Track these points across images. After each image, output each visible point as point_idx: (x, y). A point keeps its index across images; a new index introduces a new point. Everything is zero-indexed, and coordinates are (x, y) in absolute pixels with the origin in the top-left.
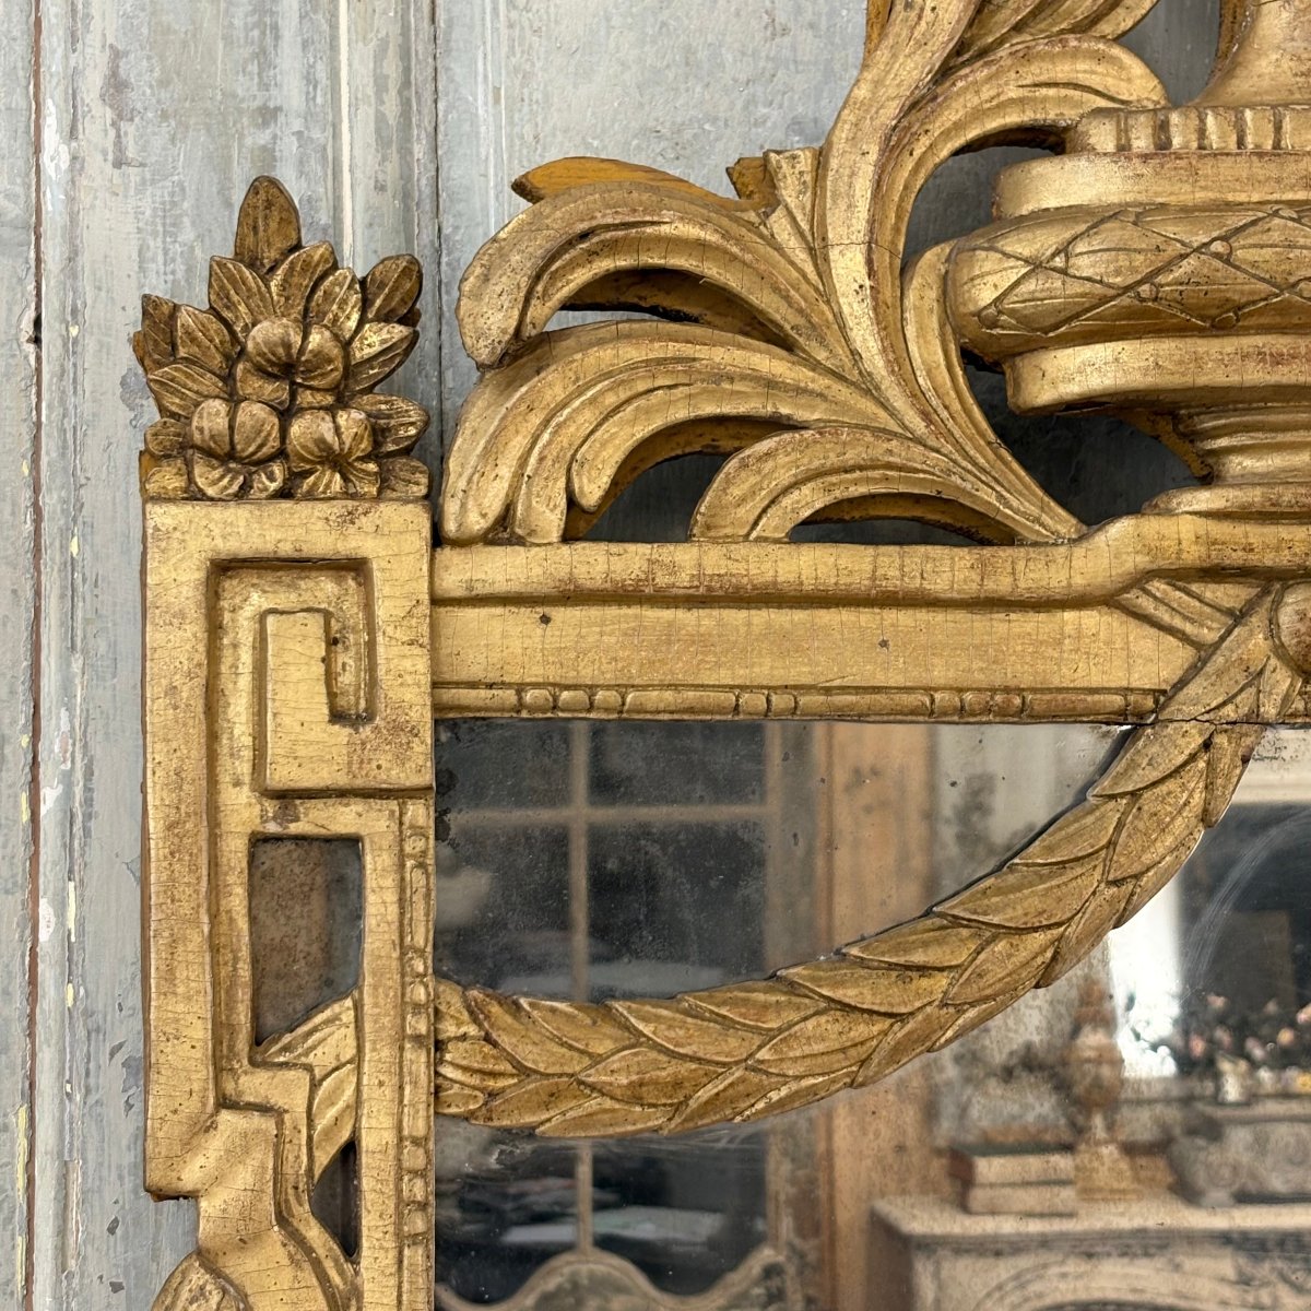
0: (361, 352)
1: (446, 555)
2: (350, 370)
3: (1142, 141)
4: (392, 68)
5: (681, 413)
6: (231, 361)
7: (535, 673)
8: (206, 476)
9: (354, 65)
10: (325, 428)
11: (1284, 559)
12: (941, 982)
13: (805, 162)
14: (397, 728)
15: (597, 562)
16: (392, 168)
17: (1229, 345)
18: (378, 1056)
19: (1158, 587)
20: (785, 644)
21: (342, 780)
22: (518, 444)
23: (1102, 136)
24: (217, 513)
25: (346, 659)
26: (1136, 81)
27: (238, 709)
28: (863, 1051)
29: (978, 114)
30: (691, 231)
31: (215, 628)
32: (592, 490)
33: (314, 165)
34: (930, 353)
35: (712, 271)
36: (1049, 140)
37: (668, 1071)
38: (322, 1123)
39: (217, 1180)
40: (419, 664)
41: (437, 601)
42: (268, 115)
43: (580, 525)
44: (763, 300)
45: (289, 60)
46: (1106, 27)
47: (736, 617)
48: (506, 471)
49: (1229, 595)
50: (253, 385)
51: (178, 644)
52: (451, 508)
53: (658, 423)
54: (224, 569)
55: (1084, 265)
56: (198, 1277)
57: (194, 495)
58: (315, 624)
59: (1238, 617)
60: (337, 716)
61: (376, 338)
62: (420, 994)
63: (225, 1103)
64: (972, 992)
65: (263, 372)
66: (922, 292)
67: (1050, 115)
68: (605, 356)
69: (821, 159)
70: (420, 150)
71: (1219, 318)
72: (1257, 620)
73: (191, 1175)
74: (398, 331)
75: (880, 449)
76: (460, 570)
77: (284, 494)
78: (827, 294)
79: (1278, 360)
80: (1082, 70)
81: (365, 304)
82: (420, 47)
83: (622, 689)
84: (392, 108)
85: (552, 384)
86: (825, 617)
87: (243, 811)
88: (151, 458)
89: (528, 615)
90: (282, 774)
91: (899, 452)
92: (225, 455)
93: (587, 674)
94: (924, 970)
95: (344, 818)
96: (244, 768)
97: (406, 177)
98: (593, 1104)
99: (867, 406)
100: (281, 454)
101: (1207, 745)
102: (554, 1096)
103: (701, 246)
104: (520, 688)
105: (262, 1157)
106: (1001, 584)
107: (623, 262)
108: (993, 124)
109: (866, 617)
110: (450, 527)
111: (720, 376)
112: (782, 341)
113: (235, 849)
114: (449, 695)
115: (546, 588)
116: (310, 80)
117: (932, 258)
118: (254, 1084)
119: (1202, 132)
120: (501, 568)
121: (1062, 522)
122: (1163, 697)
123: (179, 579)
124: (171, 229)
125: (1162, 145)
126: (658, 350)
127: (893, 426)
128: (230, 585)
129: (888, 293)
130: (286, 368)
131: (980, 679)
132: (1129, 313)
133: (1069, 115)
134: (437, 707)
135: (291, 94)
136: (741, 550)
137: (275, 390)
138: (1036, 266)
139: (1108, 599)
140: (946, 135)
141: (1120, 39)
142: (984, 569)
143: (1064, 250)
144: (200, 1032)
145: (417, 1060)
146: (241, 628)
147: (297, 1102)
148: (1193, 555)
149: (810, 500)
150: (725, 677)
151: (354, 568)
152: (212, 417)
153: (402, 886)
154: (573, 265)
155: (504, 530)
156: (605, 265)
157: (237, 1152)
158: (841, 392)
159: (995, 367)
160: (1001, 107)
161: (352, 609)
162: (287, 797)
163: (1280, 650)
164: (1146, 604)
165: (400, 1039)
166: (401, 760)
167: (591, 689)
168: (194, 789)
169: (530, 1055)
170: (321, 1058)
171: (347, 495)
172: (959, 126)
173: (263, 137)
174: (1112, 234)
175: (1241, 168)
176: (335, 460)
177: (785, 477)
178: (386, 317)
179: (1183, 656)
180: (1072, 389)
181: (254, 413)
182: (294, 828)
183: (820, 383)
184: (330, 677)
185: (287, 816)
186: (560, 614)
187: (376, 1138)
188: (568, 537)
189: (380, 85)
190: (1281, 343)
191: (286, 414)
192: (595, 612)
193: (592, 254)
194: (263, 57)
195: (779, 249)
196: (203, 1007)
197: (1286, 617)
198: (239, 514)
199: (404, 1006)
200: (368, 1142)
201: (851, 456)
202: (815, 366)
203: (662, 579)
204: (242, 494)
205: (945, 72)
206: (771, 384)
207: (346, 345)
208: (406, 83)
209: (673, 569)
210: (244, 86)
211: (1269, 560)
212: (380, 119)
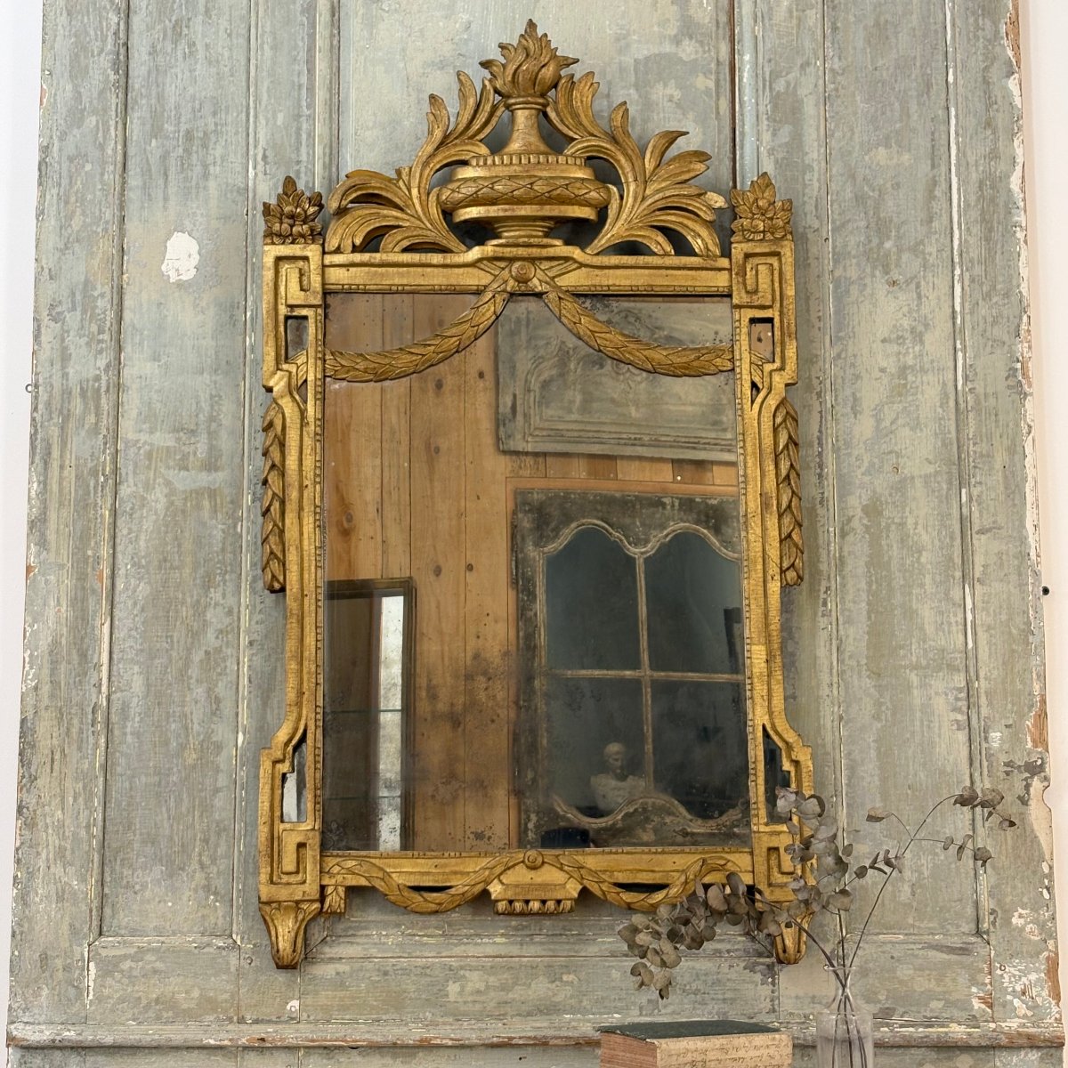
0: (309, 213)
1: (326, 256)
2: (306, 217)
3: (481, 163)
4: (327, 151)
5: (377, 225)
6: (281, 215)
7: (346, 282)
8: (275, 240)
9: (318, 150)
10: (300, 229)
11: (511, 255)
12: (433, 348)
13: (407, 170)
14: (314, 292)
15: (358, 257)
16: (327, 174)
17: (495, 208)
18: (311, 361)
19: (485, 262)
20: (402, 275)
21: (303, 303)
22: (340, 231)
23: (474, 162)
24: (277, 247)
25: (304, 278)
26: (484, 150)
27: (282, 289)
28: (415, 363)
29: (446, 158)
30: (378, 185)
31: (277, 272)
32: (358, 242)
33: (309, 174)
34: (434, 211)
35: (384, 193)
36: (465, 163)
37: (373, 365)
38: (300, 375)
39: (277, 384)
40: (319, 279)
41: (324, 266)
42: (298, 162)
43: (355, 249)
44: (397, 200)
45: (304, 150)
46: (478, 138)
47: (390, 269)
48: (338, 237)
49: (503, 264)
50: (286, 220)
51: (269, 275)
52: (326, 245)
53: (372, 227)
54: (279, 259)
55: (463, 191)
56: (274, 405)
57: (273, 243)
58: (297, 271)
59: (503, 269)
60: (302, 289)
61: (312, 210)
62: (320, 349)
63: (278, 369)
64: (439, 350)
65: (288, 217)
66: (433, 198)
67: (463, 158)
68: (360, 212)
69: (411, 168)
70: (334, 169)
71: (492, 202)
72: (507, 270)
73: (271, 383)
74: (316, 208)
75: (420, 232)
76: (328, 259)
77: (292, 243)
78: (411, 199)
79: (506, 210)
80: (469, 148)
81: (310, 203)
82: (335, 145)
83: (365, 285)
84: (327, 159)
85: (348, 219)
86: (412, 269)
87: (283, 310)
88: (265, 236)
89: (344, 269)
90: (291, 302)
91: (425, 232)
92: (279, 235)
93: (357, 282)
94: (429, 345)
95: (304, 312)
96: (284, 301)
97: (330, 176)
98: (357, 373)
99: (418, 222)
100: (291, 235)
101: (494, 296)
102: (348, 372)
103: (380, 188)
104: (343, 285)
105: (285, 379)
106: (448, 261)
107: (364, 192)
108: (449, 160)
109: (420, 269)
110: (326, 250)
111: (385, 216)
112: (401, 209)
113: (281, 318)
114: (327, 287)
115: (347, 263)
116: (308, 154)
117: (436, 190)
118: (285, 366)
119: (494, 161)
120: (338, 259)
121: (463, 248)
122: (485, 287)
123: (269, 261)
124: (277, 188)
125: (485, 164)
126: (373, 211)
127: (422, 226)
128: (281, 263)
129: (424, 197)
130: (292, 216)
131: (445, 283)
132: (471, 201)
133: (468, 158)
134: (323, 289)
135: (304, 157)
136: (390, 254)
137: (291, 221)
138: (453, 191)
139: (473, 265)
140: (438, 162)
141: (481, 141)
142: (444, 258)
143: (459, 187)
144: (273, 354)
145: (319, 363)
146: (283, 272)
147: (294, 371)
148: (491, 254)
149: (406, 243)
150: (388, 282)
151: (306, 259)
152: (276, 227)
153: (316, 326)
154: (352, 193)
155: (338, 251)
156: (359, 193)
157: (281, 379)
158: (412, 219)
159: (451, 214)
160: (451, 157)
161: (306, 267)
162: (292, 307)
163: (512, 276)
164: (482, 266)
165: (316, 359)
166: (315, 299)
167: (358, 285)
168: (271, 305)
169: (344, 363)
170: (299, 362)
171: (305, 243)
172: (441, 161)
173: (298, 167)
174: (469, 184)
175: (500, 168)
176: (303, 236)
177: (399, 238)
178: (314, 205)
179: (492, 278)
180: (467, 217)
181: (285, 226)
182: (294, 314)
183: (407, 217)
184: (301, 282)
185: (292, 311)
186: (351, 269)
187: (311, 378)
188: (353, 252)
189: (324, 154)
190: (507, 207)
191: (292, 226)
192: (359, 269)
193: (356, 191)
194: (298, 149)
195: (400, 188)
196: (274, 349)
197: (513, 269)
198: (282, 247)
199: (316, 352)
200: (309, 379)
201: (415, 233)
202: (407, 214)
203: (373, 261)
204: (283, 243)
205: (438, 148)
206: (397, 218)
207: (306, 212)
208: (331, 154)
209: (375, 258)
210: (293, 156)
211: (508, 255)
212: (324, 163)
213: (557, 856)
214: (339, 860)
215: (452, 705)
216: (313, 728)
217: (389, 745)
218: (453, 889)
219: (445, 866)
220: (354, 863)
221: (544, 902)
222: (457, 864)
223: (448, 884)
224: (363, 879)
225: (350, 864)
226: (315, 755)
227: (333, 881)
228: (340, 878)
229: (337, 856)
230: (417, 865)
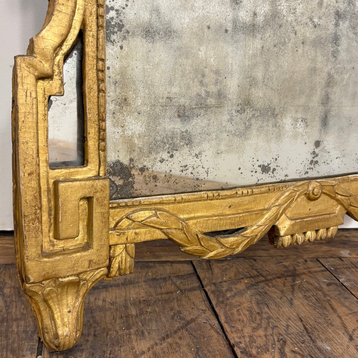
213: (333, 186)
214: (128, 211)
215: (255, 14)
216: (94, 28)
217: (185, 61)
218: (248, 231)
219: (240, 205)
220: (147, 214)
221: (317, 231)
222: (250, 202)
223: (243, 226)
224: (158, 231)
225: (143, 215)
226: (98, 70)
227: (123, 239)
228: (131, 233)
229: (126, 206)
230: (212, 207)
